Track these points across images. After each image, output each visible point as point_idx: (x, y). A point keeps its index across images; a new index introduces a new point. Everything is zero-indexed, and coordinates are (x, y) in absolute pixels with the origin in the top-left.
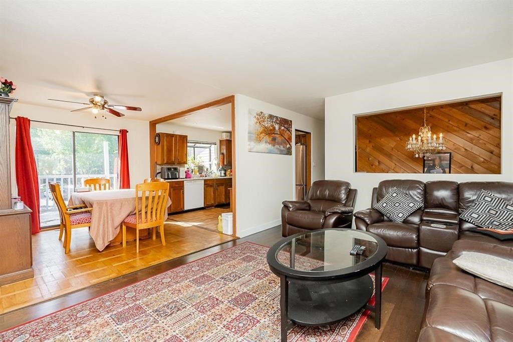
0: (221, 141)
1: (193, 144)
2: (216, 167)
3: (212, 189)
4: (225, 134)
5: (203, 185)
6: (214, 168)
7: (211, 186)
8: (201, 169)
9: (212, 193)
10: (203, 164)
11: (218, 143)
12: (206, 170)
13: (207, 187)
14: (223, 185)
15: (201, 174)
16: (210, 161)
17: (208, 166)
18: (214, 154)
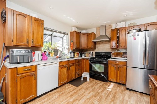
0: (71, 33)
1: (50, 33)
2: (67, 51)
3: (65, 70)
4: (74, 28)
5: (58, 67)
6: (66, 52)
7: (65, 67)
8: (56, 52)
9: (66, 73)
10: (58, 48)
11: (69, 34)
12: (60, 53)
13: (61, 68)
14: (73, 65)
15: (57, 55)
16: (63, 46)
17: (62, 50)
18: (66, 42)
